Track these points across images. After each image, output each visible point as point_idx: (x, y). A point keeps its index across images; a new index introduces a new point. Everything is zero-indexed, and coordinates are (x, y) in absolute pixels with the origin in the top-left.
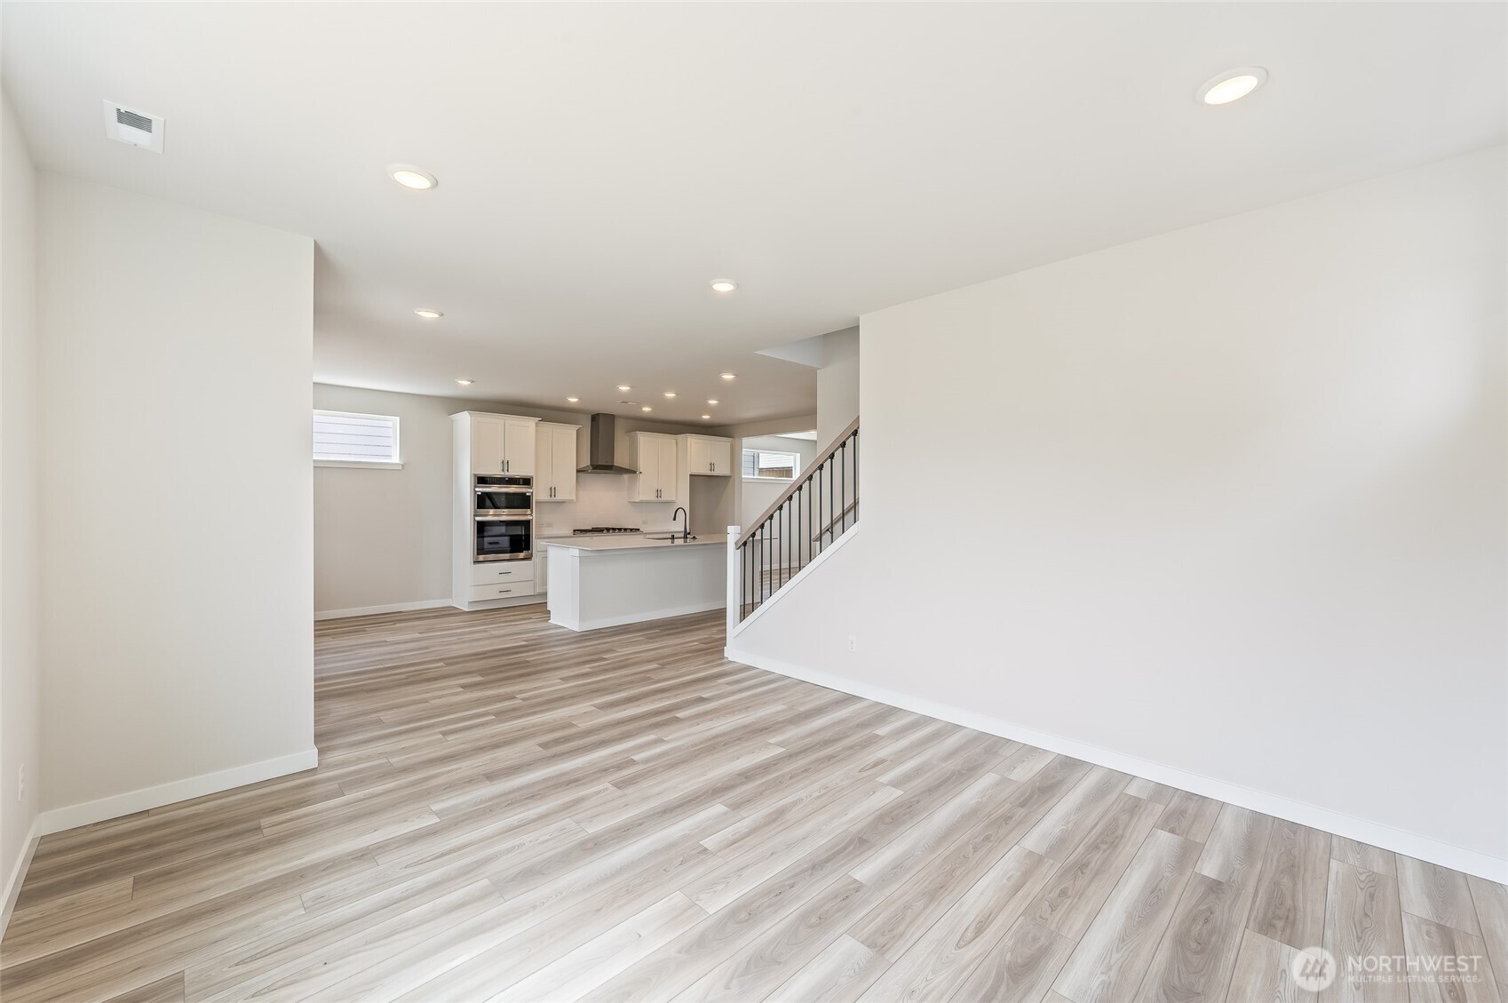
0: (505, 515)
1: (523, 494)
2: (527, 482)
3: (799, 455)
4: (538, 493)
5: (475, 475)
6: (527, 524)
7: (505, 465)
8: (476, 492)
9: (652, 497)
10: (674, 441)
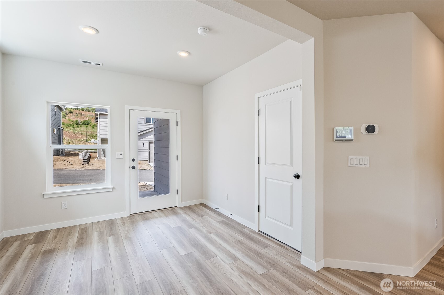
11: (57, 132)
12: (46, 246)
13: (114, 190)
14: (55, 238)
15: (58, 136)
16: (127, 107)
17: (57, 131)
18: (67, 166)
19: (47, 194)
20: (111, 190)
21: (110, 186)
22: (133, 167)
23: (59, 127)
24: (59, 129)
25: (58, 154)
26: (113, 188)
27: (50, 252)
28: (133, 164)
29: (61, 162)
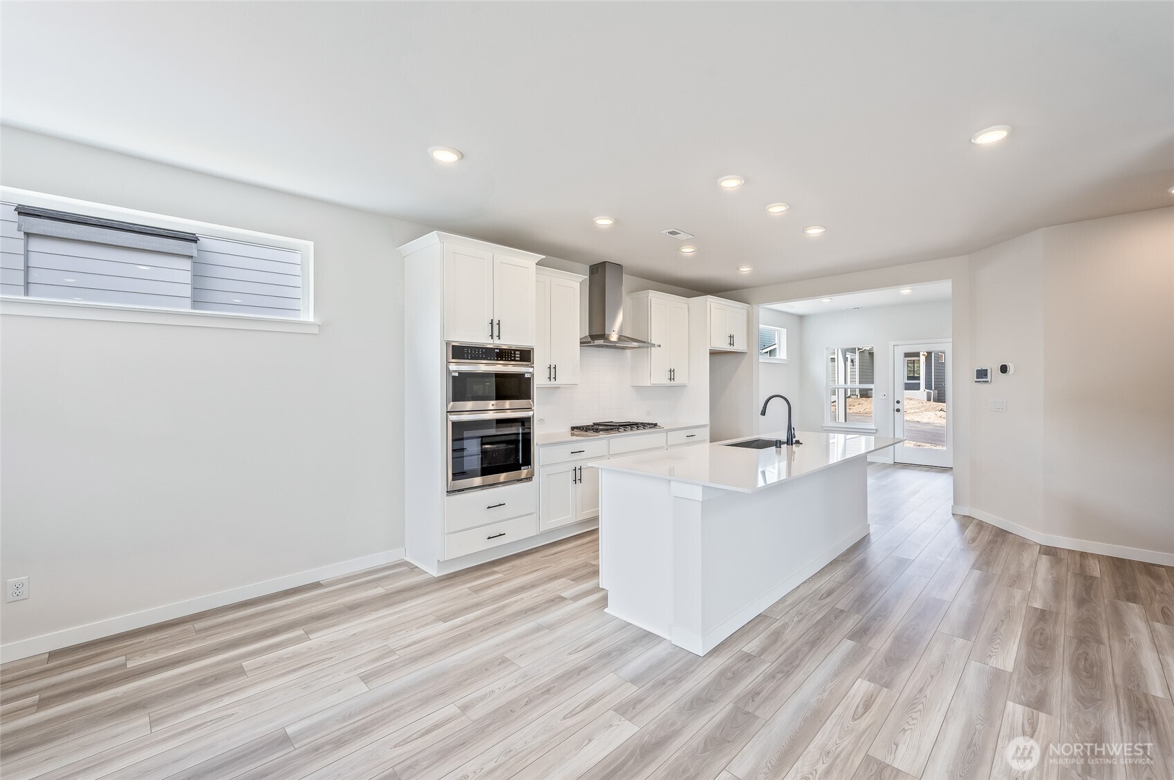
0: (491, 410)
1: (520, 376)
2: (525, 355)
3: (784, 331)
4: (538, 373)
5: (448, 343)
6: (525, 422)
7: (495, 327)
8: (448, 371)
9: (664, 380)
10: (686, 307)
13: (878, 432)
16: (891, 344)
21: (873, 428)
22: (898, 410)
26: (876, 430)
28: (897, 406)
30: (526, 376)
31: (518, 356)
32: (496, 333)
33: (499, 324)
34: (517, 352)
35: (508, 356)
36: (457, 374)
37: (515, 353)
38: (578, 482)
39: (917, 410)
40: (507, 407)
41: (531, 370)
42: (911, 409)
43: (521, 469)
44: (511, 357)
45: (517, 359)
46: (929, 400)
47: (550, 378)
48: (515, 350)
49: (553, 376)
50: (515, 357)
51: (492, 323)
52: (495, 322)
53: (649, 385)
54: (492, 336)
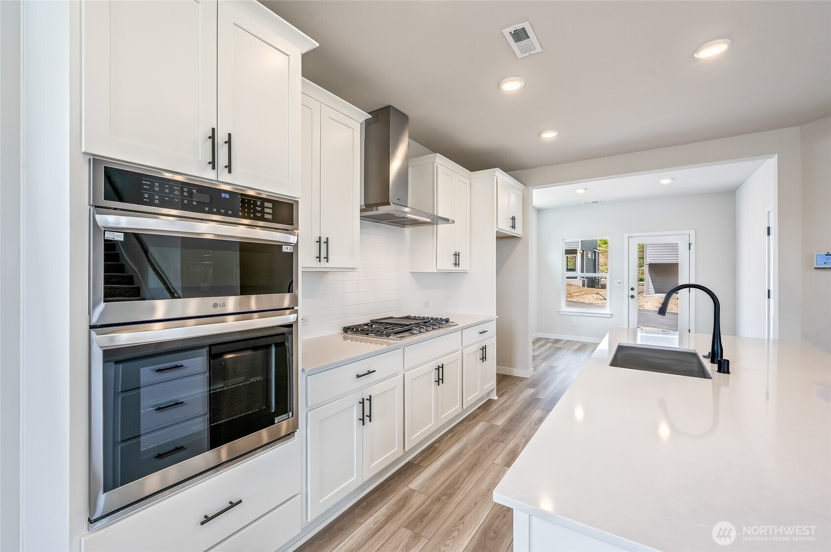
11: (592, 256)
12: (558, 346)
13: (612, 317)
14: (565, 344)
15: (593, 261)
16: (626, 236)
17: (592, 254)
18: (599, 301)
19: (561, 312)
20: (610, 316)
21: (609, 313)
22: (632, 297)
23: (595, 250)
24: (595, 252)
25: (593, 286)
26: (612, 315)
27: (560, 348)
28: (632, 293)
29: (594, 295)
30: (285, 249)
31: (270, 211)
32: (222, 160)
33: (229, 142)
34: (266, 204)
35: (249, 209)
36: (120, 237)
37: (262, 206)
38: (367, 419)
39: (579, 294)
40: (254, 307)
41: (293, 239)
42: (575, 292)
43: (273, 423)
44: (256, 211)
45: (267, 216)
46: (584, 286)
47: (319, 257)
48: (264, 200)
49: (323, 254)
50: (262, 212)
51: (213, 137)
52: (221, 137)
53: (435, 271)
54: (213, 164)
